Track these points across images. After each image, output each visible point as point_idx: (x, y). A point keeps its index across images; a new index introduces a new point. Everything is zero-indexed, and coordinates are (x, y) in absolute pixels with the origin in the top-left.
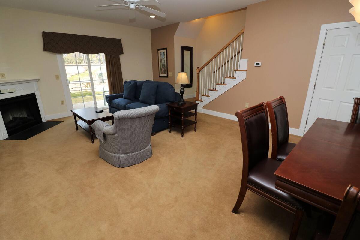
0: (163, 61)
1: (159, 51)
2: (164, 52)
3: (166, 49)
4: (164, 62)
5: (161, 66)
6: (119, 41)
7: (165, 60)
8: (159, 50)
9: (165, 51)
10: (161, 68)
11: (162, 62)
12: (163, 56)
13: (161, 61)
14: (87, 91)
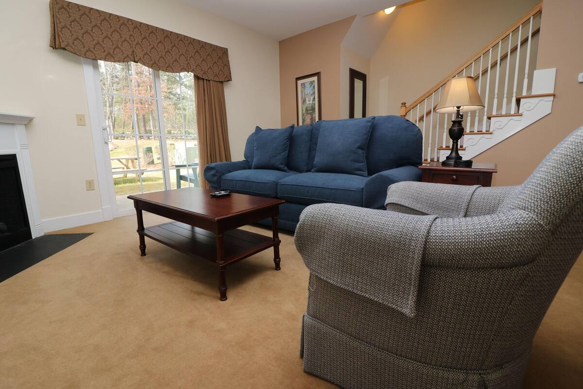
0: (309, 101)
1: (300, 82)
2: (312, 83)
3: (318, 74)
4: (311, 102)
5: (304, 112)
6: (225, 51)
7: (314, 98)
8: (298, 79)
9: (315, 78)
10: (303, 115)
11: (307, 102)
12: (309, 90)
13: (304, 101)
14: (126, 177)
